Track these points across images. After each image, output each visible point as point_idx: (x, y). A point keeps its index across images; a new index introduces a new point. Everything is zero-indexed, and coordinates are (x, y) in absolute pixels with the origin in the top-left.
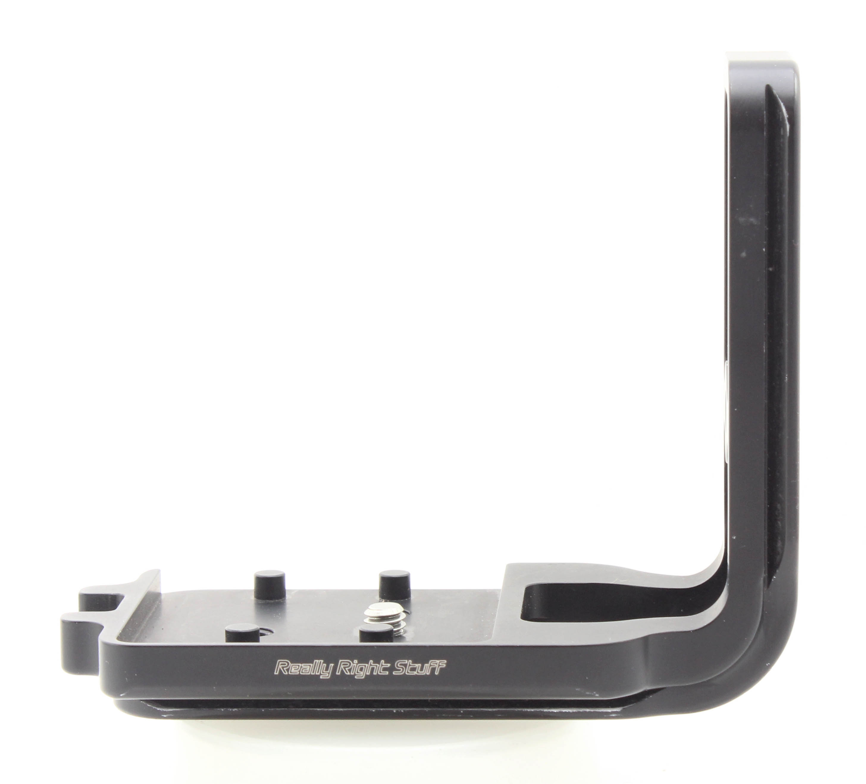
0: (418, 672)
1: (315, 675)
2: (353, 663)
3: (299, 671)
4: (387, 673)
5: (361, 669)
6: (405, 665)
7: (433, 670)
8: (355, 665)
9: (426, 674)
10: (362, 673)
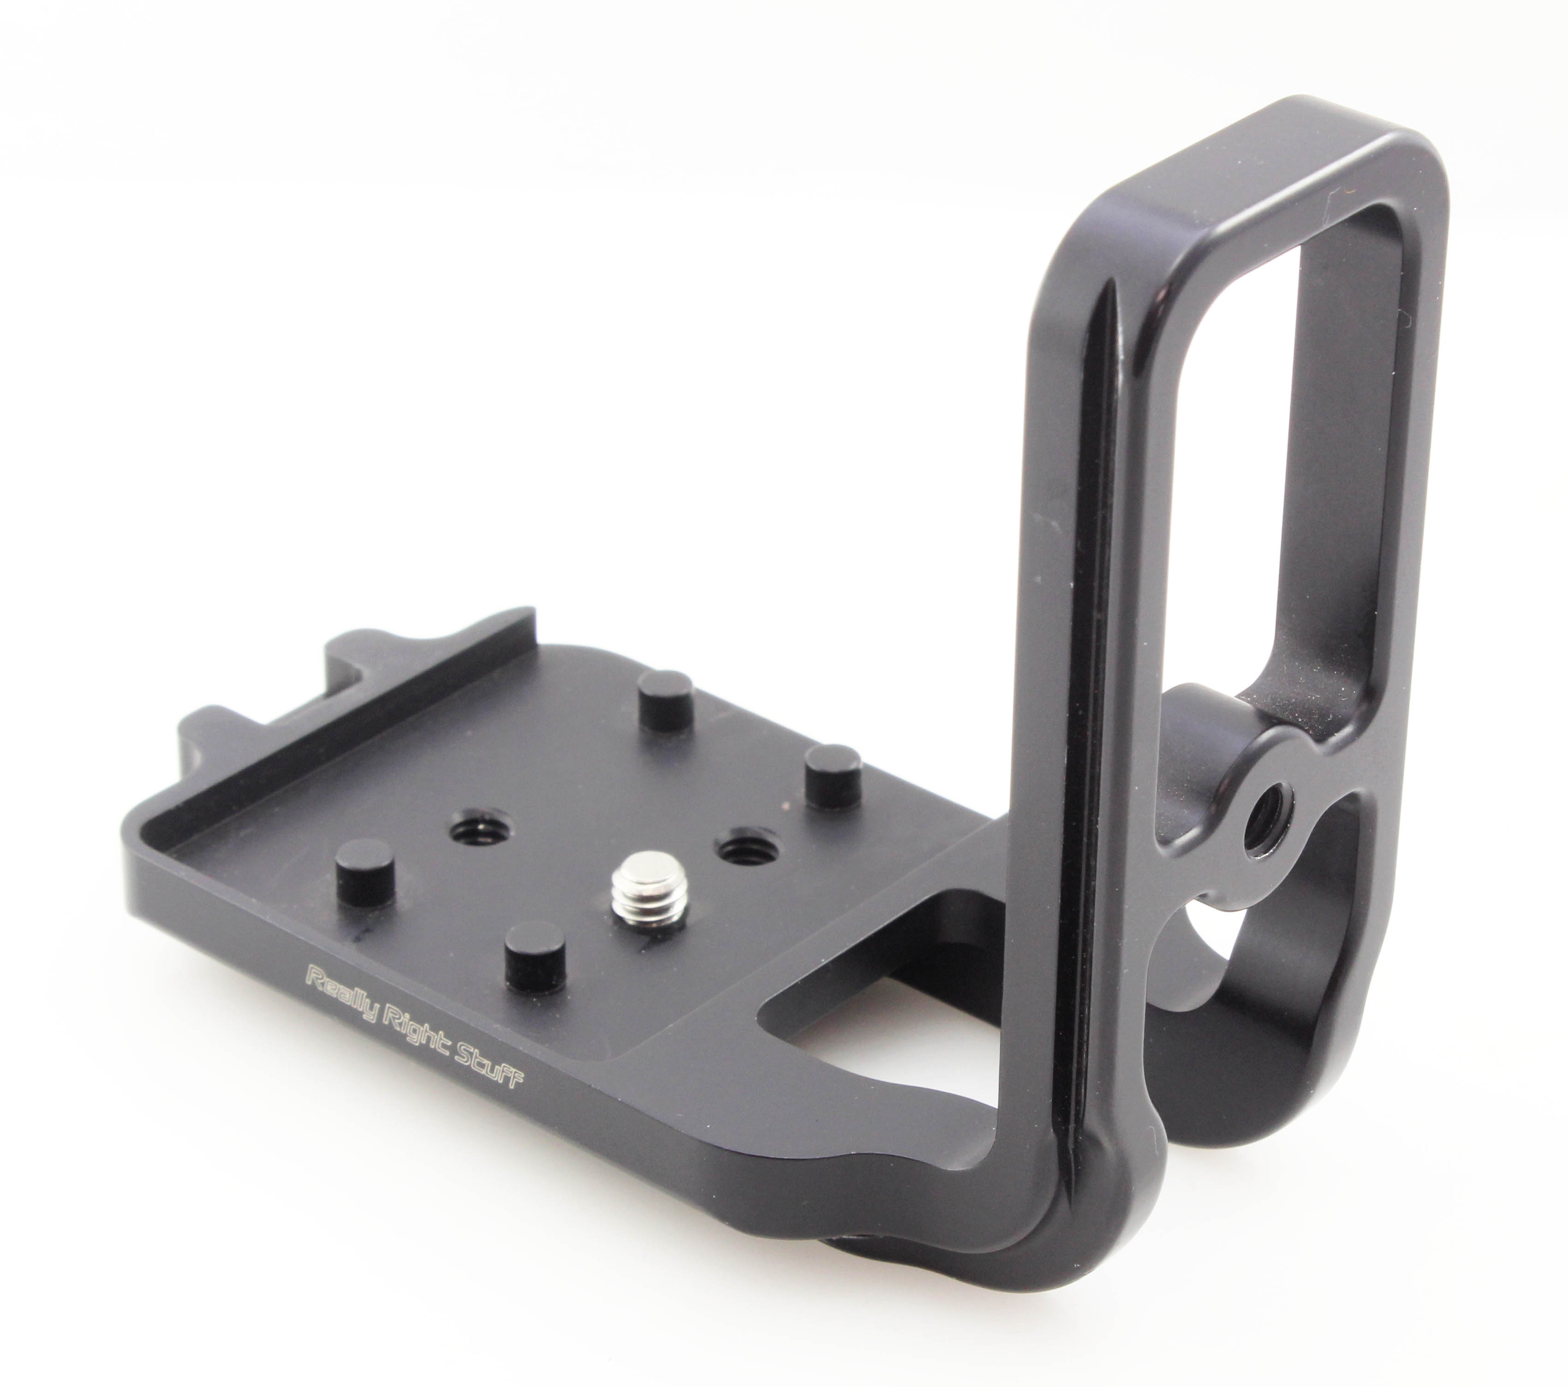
0: (487, 1073)
1: (355, 1010)
2: (404, 1017)
3: (337, 994)
4: (447, 1053)
5: (415, 1031)
6: (471, 1054)
7: (507, 1079)
8: (407, 1021)
9: (497, 1080)
10: (415, 1037)
